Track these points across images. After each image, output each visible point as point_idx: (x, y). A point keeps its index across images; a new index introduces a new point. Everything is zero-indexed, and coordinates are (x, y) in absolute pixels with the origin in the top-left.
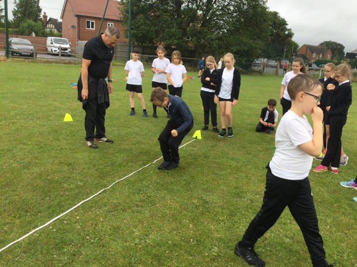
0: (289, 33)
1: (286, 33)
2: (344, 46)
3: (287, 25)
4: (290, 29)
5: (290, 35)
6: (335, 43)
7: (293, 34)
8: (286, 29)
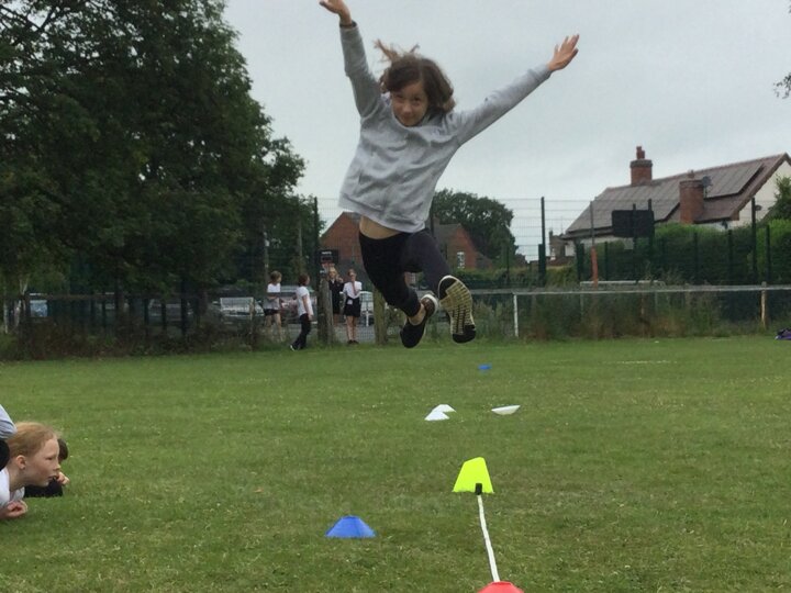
0: (280, 159)
2: (508, 207)
3: (264, 121)
4: (286, 141)
5: (289, 169)
6: (471, 201)
7: (301, 163)
8: (267, 144)
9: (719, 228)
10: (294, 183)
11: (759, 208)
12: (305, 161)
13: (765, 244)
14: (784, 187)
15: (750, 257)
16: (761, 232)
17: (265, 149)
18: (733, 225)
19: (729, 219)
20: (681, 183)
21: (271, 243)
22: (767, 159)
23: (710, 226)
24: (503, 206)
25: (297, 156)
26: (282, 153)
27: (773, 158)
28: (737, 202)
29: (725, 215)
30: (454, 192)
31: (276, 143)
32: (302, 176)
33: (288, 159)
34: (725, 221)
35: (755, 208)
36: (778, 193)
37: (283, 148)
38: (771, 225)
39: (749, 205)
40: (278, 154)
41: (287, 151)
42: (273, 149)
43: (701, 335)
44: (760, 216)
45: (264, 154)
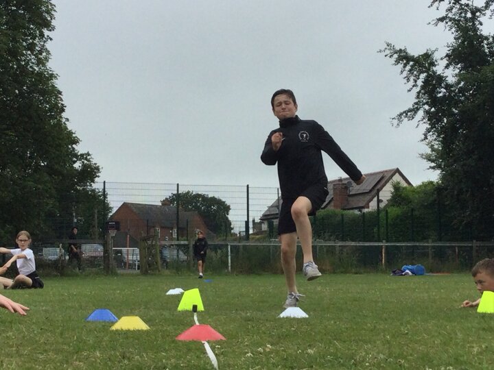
0: (84, 165)
1: (78, 165)
2: (228, 202)
3: (76, 141)
4: (88, 154)
5: (90, 172)
6: (204, 198)
7: (98, 169)
8: (76, 156)
9: (357, 212)
10: (93, 181)
11: (382, 201)
12: (100, 167)
13: (385, 222)
14: (397, 187)
15: (376, 229)
16: (382, 215)
17: (75, 159)
18: (366, 210)
19: (363, 207)
20: (334, 185)
21: (78, 220)
22: (386, 171)
23: (351, 211)
24: (224, 202)
25: (95, 164)
26: (85, 162)
27: (390, 171)
28: (368, 197)
29: (361, 205)
30: (194, 193)
31: (82, 155)
32: (99, 177)
33: (89, 166)
34: (360, 208)
35: (379, 201)
36: (393, 190)
37: (86, 159)
38: (389, 210)
39: (376, 199)
40: (83, 162)
41: (89, 161)
42: (80, 160)
43: (345, 272)
44: (382, 205)
45: (75, 162)
